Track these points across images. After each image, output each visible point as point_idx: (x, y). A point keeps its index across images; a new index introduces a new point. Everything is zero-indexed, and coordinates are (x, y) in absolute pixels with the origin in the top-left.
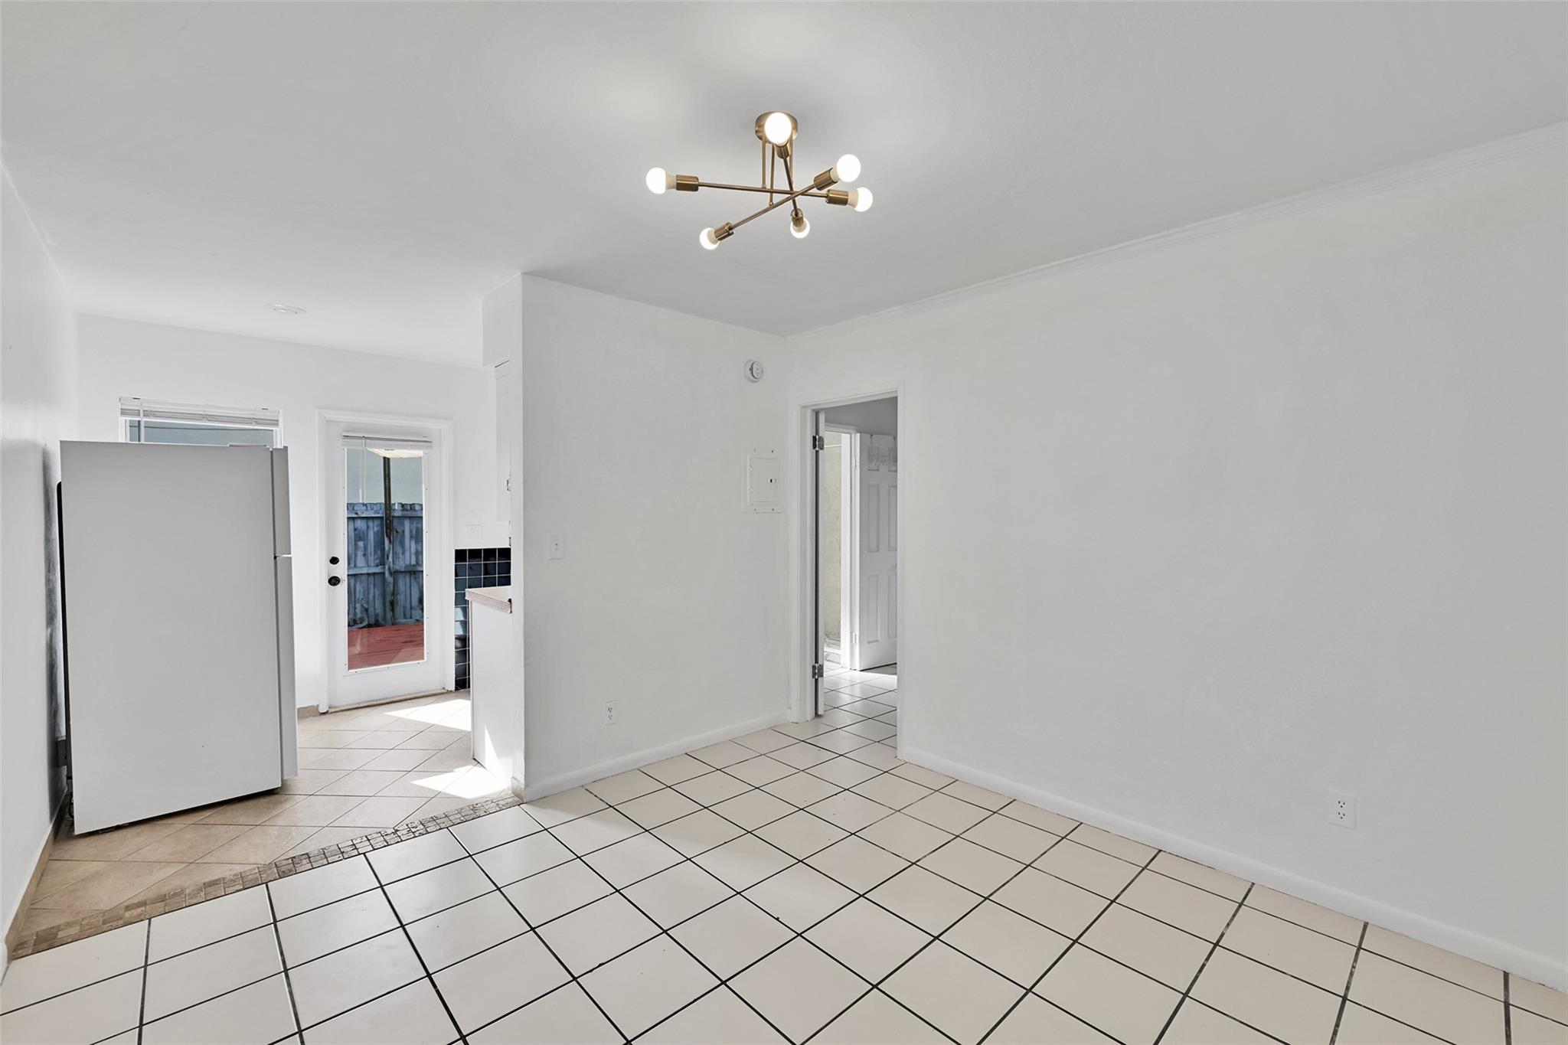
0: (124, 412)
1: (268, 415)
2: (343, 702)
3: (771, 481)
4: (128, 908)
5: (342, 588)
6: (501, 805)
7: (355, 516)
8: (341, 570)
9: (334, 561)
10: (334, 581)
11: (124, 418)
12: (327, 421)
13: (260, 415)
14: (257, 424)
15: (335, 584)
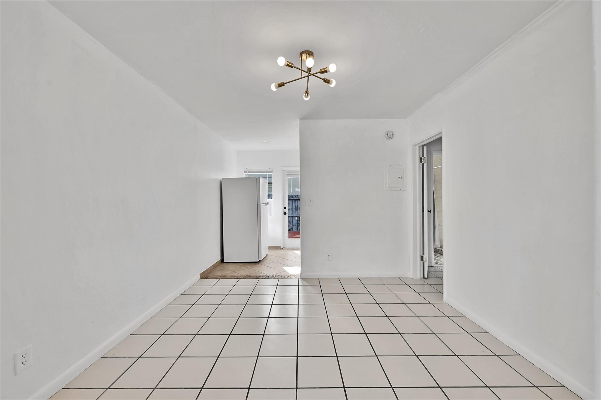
0: (245, 172)
1: (271, 170)
2: (287, 247)
3: (399, 178)
4: (219, 276)
5: (287, 215)
6: (294, 277)
7: (298, 199)
8: (287, 211)
9: (285, 208)
10: (285, 213)
11: (245, 173)
12: (283, 170)
13: (269, 170)
14: (268, 172)
15: (285, 214)
